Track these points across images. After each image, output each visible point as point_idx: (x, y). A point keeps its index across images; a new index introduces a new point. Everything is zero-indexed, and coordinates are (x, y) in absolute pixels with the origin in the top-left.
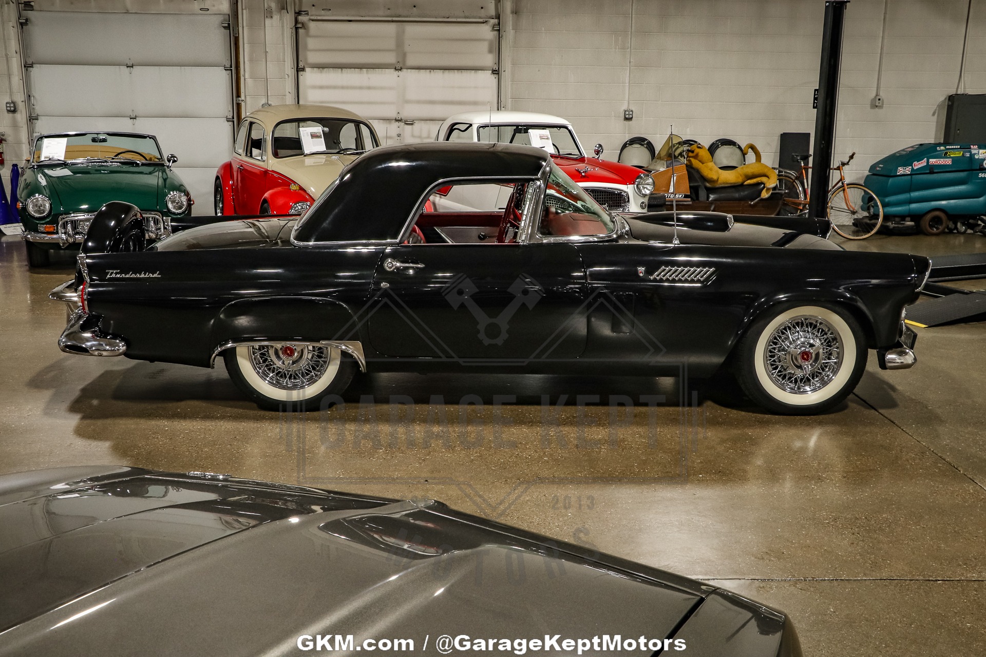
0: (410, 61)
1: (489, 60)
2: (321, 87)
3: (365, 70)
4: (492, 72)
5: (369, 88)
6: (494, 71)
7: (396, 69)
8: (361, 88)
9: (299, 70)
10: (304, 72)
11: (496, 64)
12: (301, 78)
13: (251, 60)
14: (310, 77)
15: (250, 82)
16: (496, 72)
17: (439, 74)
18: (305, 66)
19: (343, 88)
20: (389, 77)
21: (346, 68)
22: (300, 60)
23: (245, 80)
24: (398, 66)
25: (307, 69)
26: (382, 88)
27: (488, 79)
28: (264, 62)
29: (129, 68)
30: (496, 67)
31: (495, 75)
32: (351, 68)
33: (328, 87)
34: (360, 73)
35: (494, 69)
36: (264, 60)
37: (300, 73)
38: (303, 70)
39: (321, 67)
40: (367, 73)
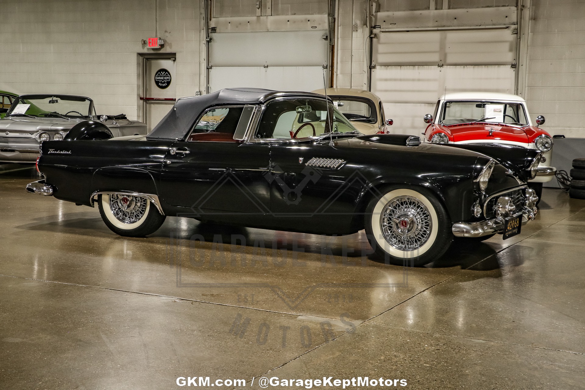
0: (450, 60)
1: (509, 57)
2: (386, 80)
3: (417, 67)
4: (511, 66)
5: (419, 80)
6: (513, 65)
7: (439, 66)
8: (413, 80)
9: (371, 68)
10: (375, 69)
11: (514, 60)
12: (373, 73)
13: (342, 62)
14: (378, 72)
15: (340, 76)
16: (513, 66)
17: (470, 69)
18: (376, 65)
19: (401, 80)
20: (433, 71)
21: (404, 66)
22: (372, 61)
23: (337, 75)
24: (441, 64)
25: (378, 67)
26: (428, 80)
27: (508, 72)
28: (350, 63)
29: (265, 68)
30: (514, 62)
31: (514, 69)
32: (407, 66)
33: (391, 80)
34: (413, 69)
35: (513, 64)
36: (350, 61)
37: (373, 70)
38: (374, 67)
39: (387, 65)
40: (418, 68)
